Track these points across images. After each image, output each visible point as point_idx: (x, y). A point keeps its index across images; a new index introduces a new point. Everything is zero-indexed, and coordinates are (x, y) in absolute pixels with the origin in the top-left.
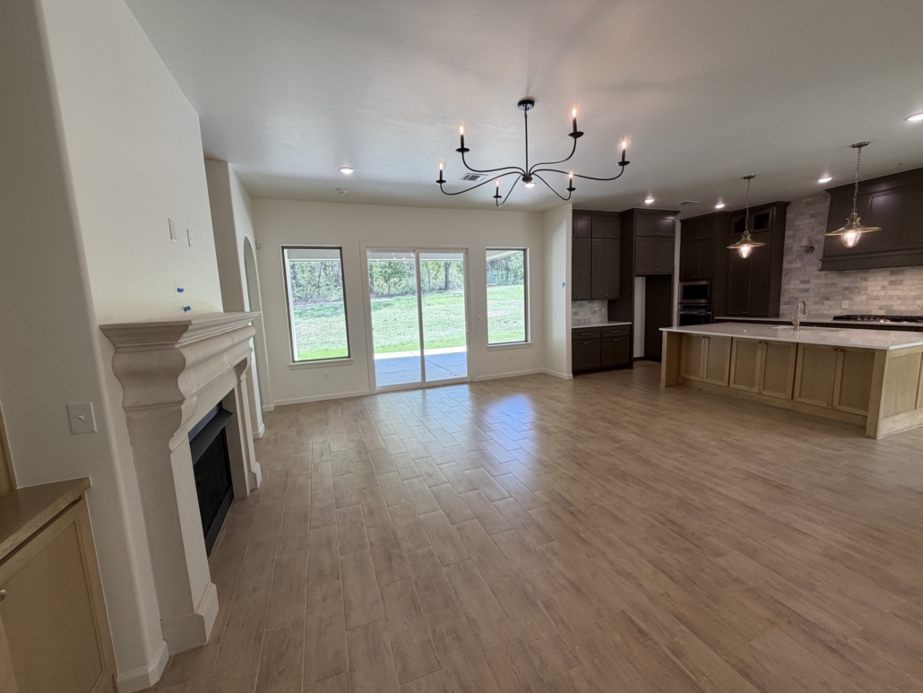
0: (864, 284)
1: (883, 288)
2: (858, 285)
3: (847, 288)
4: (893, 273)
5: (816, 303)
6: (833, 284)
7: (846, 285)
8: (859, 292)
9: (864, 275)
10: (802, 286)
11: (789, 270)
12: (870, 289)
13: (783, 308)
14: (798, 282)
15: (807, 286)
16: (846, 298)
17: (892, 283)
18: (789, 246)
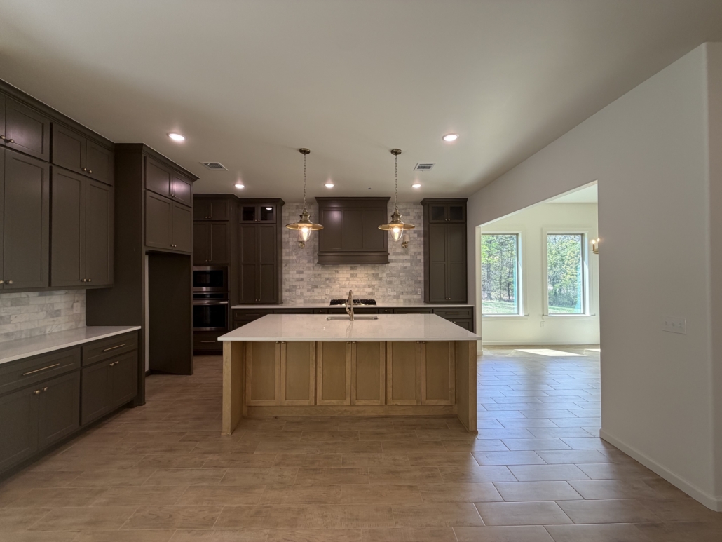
0: (337, 276)
1: (348, 279)
2: (334, 276)
3: (327, 279)
4: (352, 268)
5: (309, 290)
6: (318, 275)
7: (327, 276)
8: (335, 282)
9: (337, 269)
10: (298, 276)
11: (288, 261)
12: (340, 279)
13: (285, 295)
14: (295, 272)
15: (301, 276)
16: (328, 286)
17: (352, 275)
18: (287, 240)
